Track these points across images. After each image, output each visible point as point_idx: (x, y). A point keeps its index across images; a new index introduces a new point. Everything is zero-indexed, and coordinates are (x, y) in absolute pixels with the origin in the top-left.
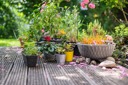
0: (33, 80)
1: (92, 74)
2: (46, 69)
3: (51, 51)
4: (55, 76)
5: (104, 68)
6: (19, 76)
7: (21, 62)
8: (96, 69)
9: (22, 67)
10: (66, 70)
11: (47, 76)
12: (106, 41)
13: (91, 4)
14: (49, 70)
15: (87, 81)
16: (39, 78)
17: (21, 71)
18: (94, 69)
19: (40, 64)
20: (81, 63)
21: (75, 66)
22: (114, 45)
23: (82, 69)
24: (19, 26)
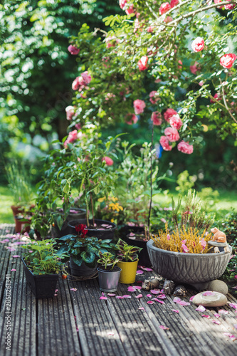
0: (50, 338)
1: (173, 326)
2: (76, 307)
3: (87, 261)
4: (95, 330)
5: (202, 308)
6: (20, 326)
7: (21, 281)
8: (184, 309)
9: (24, 298)
10: (119, 309)
11: (77, 329)
12: (210, 242)
13: (183, 145)
14: (82, 308)
15: (160, 345)
16: (61, 332)
17: (21, 310)
18: (179, 311)
19: (63, 288)
20: (154, 292)
21: (139, 298)
22: (226, 255)
23: (154, 309)
24: (12, 177)
